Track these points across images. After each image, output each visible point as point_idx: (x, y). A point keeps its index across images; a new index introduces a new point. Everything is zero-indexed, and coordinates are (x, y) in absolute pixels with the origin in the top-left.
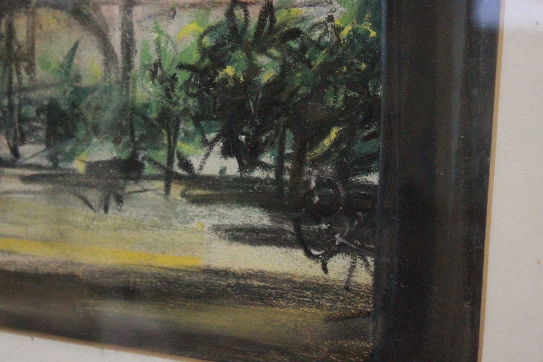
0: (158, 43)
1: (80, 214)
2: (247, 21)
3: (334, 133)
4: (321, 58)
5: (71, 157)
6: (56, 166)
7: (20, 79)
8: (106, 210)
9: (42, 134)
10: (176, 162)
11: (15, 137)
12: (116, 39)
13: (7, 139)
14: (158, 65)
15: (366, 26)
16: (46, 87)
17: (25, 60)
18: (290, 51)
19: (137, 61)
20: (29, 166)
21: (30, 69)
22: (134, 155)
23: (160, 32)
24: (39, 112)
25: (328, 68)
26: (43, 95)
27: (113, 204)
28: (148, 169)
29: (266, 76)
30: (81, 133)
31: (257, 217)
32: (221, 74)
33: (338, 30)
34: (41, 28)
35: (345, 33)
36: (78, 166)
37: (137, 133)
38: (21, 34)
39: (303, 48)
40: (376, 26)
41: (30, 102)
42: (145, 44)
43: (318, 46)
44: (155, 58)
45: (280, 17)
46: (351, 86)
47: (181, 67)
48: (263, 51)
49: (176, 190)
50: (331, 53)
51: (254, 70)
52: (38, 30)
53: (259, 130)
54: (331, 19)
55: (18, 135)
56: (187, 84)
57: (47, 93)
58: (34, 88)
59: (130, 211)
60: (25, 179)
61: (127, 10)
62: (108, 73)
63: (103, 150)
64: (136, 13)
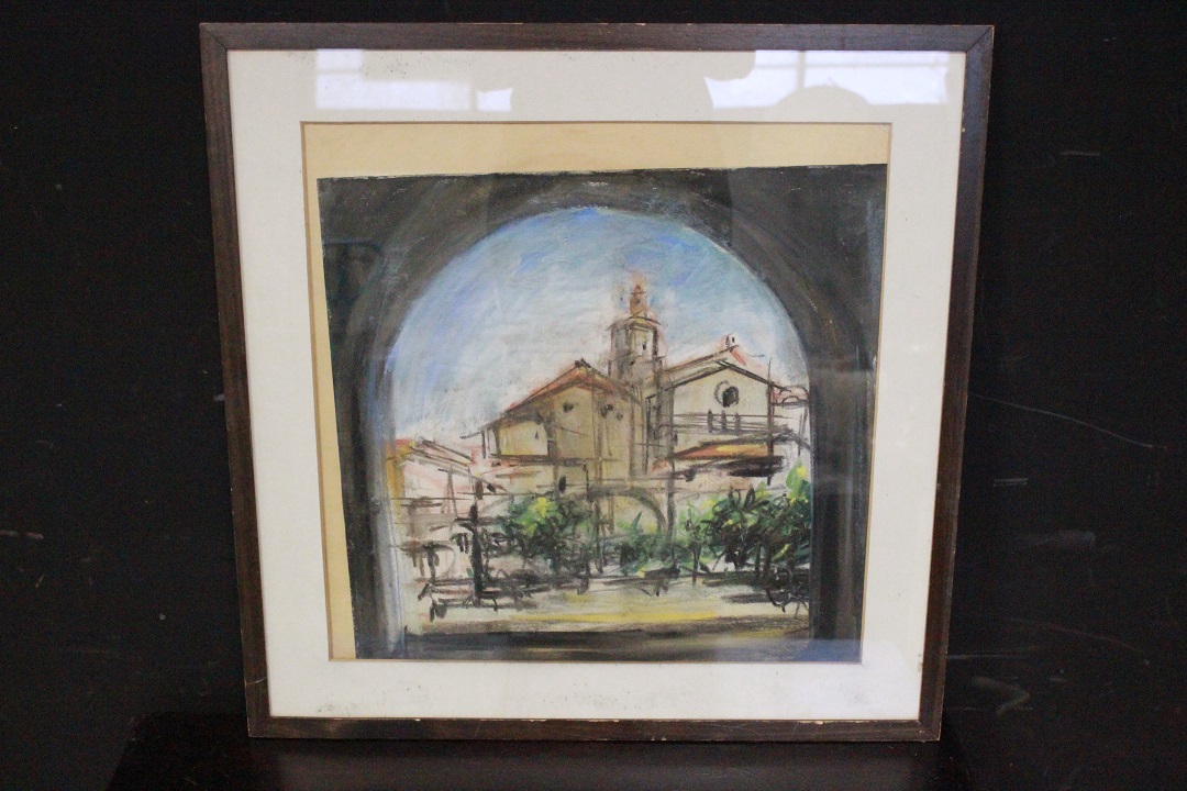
0: (689, 510)
1: (643, 598)
2: (740, 499)
3: (786, 547)
4: (780, 512)
5: (636, 570)
6: (626, 575)
7: (604, 534)
8: (658, 594)
9: (618, 560)
10: (699, 567)
11: (601, 563)
12: (664, 510)
13: (596, 564)
15: (803, 498)
16: (619, 536)
17: (608, 524)
18: (764, 511)
19: (677, 521)
20: (608, 577)
21: (611, 528)
22: (674, 566)
23: (691, 506)
24: (616, 549)
25: (783, 518)
26: (618, 541)
27: (662, 591)
28: (682, 572)
29: (750, 524)
30: (642, 558)
31: (746, 590)
32: (725, 524)
33: (788, 500)
34: (617, 506)
35: (792, 501)
36: (640, 574)
37: (676, 555)
38: (605, 510)
39: (770, 509)
40: (808, 498)
41: (610, 544)
42: (682, 512)
43: (778, 508)
44: (688, 518)
45: (758, 495)
46: (796, 525)
47: (703, 522)
48: (749, 512)
49: (699, 581)
50: (785, 510)
51: (744, 521)
52: (615, 508)
53: (746, 548)
54: (785, 495)
55: (603, 562)
56: (706, 530)
57: (622, 539)
58: (613, 538)
59: (672, 594)
60: (605, 583)
61: (670, 495)
62: (659, 527)
63: (655, 565)
64: (676, 496)
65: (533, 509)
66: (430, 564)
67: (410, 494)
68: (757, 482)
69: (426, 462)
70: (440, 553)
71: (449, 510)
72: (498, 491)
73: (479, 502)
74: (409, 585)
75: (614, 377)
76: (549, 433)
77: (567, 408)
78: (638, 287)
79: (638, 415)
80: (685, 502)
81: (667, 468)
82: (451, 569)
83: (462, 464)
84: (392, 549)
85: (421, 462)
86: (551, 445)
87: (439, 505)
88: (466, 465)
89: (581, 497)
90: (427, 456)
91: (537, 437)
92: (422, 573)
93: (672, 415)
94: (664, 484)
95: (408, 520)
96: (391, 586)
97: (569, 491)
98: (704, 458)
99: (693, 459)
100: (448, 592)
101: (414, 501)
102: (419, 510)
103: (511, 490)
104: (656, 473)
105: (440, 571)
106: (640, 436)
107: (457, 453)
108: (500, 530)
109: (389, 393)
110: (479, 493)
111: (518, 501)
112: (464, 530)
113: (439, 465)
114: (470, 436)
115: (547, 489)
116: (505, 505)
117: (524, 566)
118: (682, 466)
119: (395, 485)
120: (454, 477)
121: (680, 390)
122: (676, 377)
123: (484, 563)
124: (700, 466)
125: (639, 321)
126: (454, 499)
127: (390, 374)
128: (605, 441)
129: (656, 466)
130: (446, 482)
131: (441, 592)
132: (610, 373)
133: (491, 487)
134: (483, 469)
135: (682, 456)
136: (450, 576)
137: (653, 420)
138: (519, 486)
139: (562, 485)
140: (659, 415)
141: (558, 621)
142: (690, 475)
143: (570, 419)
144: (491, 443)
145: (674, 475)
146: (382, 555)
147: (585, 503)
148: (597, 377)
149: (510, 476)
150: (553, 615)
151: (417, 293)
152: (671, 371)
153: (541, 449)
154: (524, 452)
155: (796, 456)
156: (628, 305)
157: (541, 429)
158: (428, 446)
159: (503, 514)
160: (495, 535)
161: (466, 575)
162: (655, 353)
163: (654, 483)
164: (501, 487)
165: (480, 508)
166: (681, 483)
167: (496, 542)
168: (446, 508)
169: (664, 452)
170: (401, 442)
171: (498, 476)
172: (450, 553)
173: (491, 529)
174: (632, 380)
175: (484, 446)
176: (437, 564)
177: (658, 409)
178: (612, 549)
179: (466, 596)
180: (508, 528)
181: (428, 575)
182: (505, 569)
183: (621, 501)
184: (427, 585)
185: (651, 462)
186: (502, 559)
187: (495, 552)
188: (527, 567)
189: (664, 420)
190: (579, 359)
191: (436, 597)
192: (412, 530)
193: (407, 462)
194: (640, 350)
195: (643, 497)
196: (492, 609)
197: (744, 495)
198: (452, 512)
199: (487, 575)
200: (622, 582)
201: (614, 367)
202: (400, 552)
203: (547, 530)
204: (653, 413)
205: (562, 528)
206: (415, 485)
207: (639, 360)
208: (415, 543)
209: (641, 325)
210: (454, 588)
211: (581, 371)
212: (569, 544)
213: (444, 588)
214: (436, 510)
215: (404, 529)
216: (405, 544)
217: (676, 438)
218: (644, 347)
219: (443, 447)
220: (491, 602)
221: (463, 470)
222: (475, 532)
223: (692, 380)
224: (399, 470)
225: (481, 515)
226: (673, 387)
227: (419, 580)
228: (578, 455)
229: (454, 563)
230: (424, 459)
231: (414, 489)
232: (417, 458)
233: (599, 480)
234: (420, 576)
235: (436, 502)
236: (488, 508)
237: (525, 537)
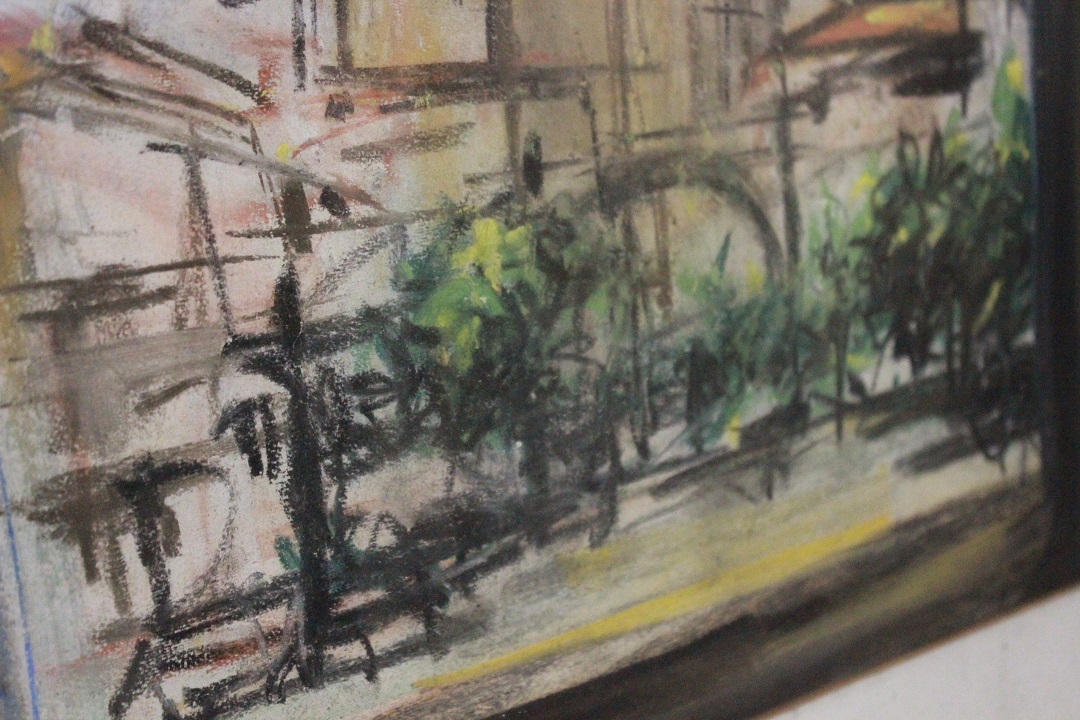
0: (827, 212)
2: (918, 162)
3: (995, 290)
5: (718, 429)
6: (700, 451)
7: (650, 319)
8: (770, 495)
9: (681, 404)
10: (847, 387)
11: (644, 424)
12: (777, 217)
13: (633, 430)
14: (828, 247)
15: (1021, 145)
17: (656, 284)
18: (958, 193)
19: (804, 248)
20: (663, 467)
21: (665, 300)
22: (797, 395)
23: (830, 197)
25: (989, 208)
26: (679, 340)
27: (777, 480)
28: (817, 410)
30: (733, 383)
32: (895, 242)
33: (997, 155)
34: (674, 222)
35: (1003, 158)
36: (730, 440)
37: (802, 359)
38: (647, 240)
39: (969, 186)
40: (1028, 144)
41: (664, 356)
42: (814, 219)
43: (982, 179)
44: (824, 236)
45: (948, 148)
46: (1010, 224)
47: (854, 242)
48: (934, 199)
49: (850, 425)
50: (993, 186)
52: (671, 228)
53: (928, 312)
54: (991, 142)
55: (649, 419)
56: (858, 266)
57: (689, 331)
60: (659, 491)
61: (787, 167)
62: (770, 275)
63: (760, 403)
64: (801, 169)
65: (463, 262)
66: (149, 556)
67: (57, 263)
68: (945, 105)
69: (101, 117)
70: (182, 502)
71: (202, 312)
72: (357, 210)
73: (301, 263)
74: (77, 668)
82: (223, 560)
83: (228, 115)
85: (84, 121)
86: (498, 23)
87: (165, 293)
88: (241, 119)
89: (583, 206)
90: (103, 90)
92: (123, 602)
94: (768, 136)
95: (51, 383)
97: (552, 186)
98: (842, 46)
99: (820, 51)
100: (218, 654)
101: (73, 289)
102: (94, 331)
103: (394, 203)
104: (748, 104)
105: (183, 574)
107: (210, 70)
108: (378, 364)
110: (296, 230)
111: (418, 238)
112: (256, 385)
113: (146, 126)
115: (494, 187)
116: (381, 264)
117: (450, 484)
118: (801, 74)
120: (209, 170)
123: (330, 502)
124: (838, 72)
126: (217, 263)
129: (749, 80)
130: (180, 194)
131: (194, 661)
133: (332, 199)
134: (301, 128)
135: (799, 42)
136: (221, 585)
138: (415, 187)
139: (532, 170)
141: (548, 659)
142: (818, 100)
144: (323, 20)
145: (785, 108)
147: (597, 220)
149: (386, 149)
150: (534, 643)
153: (468, 36)
155: (1003, 29)
158: (103, 45)
159: (383, 295)
160: (360, 383)
161: (274, 568)
163: (748, 137)
164: (363, 198)
165: (306, 286)
166: (803, 128)
167: (366, 410)
168: (192, 304)
169: (762, 36)
171: (348, 155)
172: (216, 490)
173: (347, 362)
175: (298, 36)
176: (172, 549)
178: (668, 368)
179: (276, 651)
180: (396, 355)
181: (143, 604)
182: (395, 510)
183: (684, 201)
184: (142, 646)
185: (735, 68)
186: (385, 474)
187: (362, 452)
188: (460, 485)
191: (174, 686)
192: (72, 428)
193: (28, 123)
196: (360, 678)
197: (924, 145)
198: (214, 316)
199: (342, 547)
200: (692, 475)
202: (29, 534)
203: (507, 335)
205: (547, 318)
206: (72, 222)
208: (83, 478)
210: (235, 631)
212: (568, 370)
213: (204, 640)
214: (155, 320)
215: (38, 424)
216: (43, 492)
219: (159, 47)
220: (354, 651)
221: (234, 138)
222: (294, 384)
225: (316, 312)
227: (110, 635)
229: (230, 529)
230: (93, 104)
231: (66, 240)
232: (66, 99)
233: (621, 137)
234: (112, 614)
235: (153, 282)
236: (329, 281)
237: (448, 372)
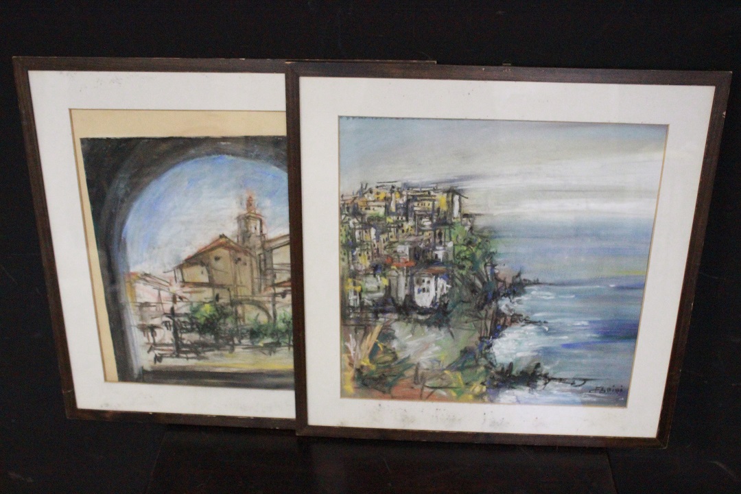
0: (284, 313)
1: (262, 357)
5: (258, 342)
6: (254, 345)
7: (240, 324)
8: (270, 355)
9: (248, 337)
10: (291, 342)
11: (240, 338)
12: (271, 313)
13: (237, 339)
14: (285, 319)
16: (248, 325)
17: (242, 319)
19: (278, 318)
20: (244, 345)
21: (244, 321)
22: (278, 341)
23: (285, 311)
24: (248, 331)
26: (248, 327)
27: (272, 353)
28: (283, 344)
30: (261, 336)
36: (261, 344)
37: (279, 335)
38: (240, 311)
41: (244, 329)
42: (279, 314)
44: (283, 317)
52: (245, 311)
57: (250, 327)
58: (246, 325)
59: (278, 355)
60: (243, 348)
61: (274, 305)
62: (269, 321)
63: (268, 340)
64: (277, 306)
65: (203, 309)
66: (152, 336)
67: (140, 300)
69: (146, 284)
70: (157, 331)
72: (184, 300)
73: (175, 306)
74: (143, 346)
75: (240, 244)
76: (209, 272)
77: (217, 259)
78: (250, 197)
79: (254, 263)
80: (282, 309)
81: (271, 291)
82: (163, 339)
83: (165, 285)
84: (133, 328)
85: (144, 284)
86: (210, 278)
87: (154, 306)
88: (167, 286)
89: (228, 304)
90: (146, 281)
91: (202, 273)
92: (149, 340)
93: (272, 264)
94: (270, 299)
95: (139, 313)
96: (133, 345)
97: (221, 301)
99: (285, 287)
100: (163, 350)
101: (141, 303)
102: (145, 309)
103: (191, 300)
104: (266, 293)
105: (157, 339)
106: (256, 274)
107: (162, 280)
108: (187, 320)
109: (125, 248)
110: (174, 301)
111: (195, 305)
112: (167, 319)
113: (153, 286)
114: (168, 272)
115: (211, 300)
116: (188, 307)
117: (200, 339)
118: (279, 290)
119: (131, 295)
120: (162, 292)
121: (275, 251)
122: (273, 245)
123: (180, 336)
124: (289, 290)
125: (252, 215)
126: (162, 304)
127: (125, 239)
128: (238, 277)
129: (265, 289)
130: (157, 294)
131: (159, 350)
132: (238, 241)
133: (181, 298)
134: (176, 288)
135: (279, 285)
136: (163, 342)
137: (263, 266)
138: (195, 298)
139: (217, 298)
140: (265, 264)
141: (220, 367)
142: (284, 295)
143: (219, 265)
144: (179, 276)
145: (275, 295)
146: (128, 330)
147: (229, 307)
148: (231, 243)
149: (190, 292)
150: (217, 364)
151: (135, 199)
152: (270, 241)
153: (205, 279)
154: (197, 280)
156: (245, 206)
157: (204, 269)
158: (147, 276)
159: (188, 312)
160: (184, 322)
161: (171, 342)
162: (261, 232)
163: (265, 299)
164: (185, 298)
165: (175, 308)
166: (279, 299)
167: (185, 326)
168: (158, 308)
169: (270, 283)
170: (134, 274)
171: (184, 292)
172: (162, 331)
173: (182, 319)
174: (251, 245)
175: (175, 277)
176: (156, 336)
177: (265, 260)
178: (245, 331)
179: (171, 352)
180: (190, 319)
181: (152, 341)
182: (190, 340)
183: (248, 307)
184: (152, 346)
185: (263, 287)
186: (189, 334)
187: (185, 331)
188: (202, 339)
189: (268, 266)
190: (221, 234)
191: (157, 352)
192: (142, 318)
193: (137, 284)
194: (253, 230)
195: (259, 305)
196: (185, 360)
198: (161, 309)
199: (181, 342)
200: (252, 348)
201: (240, 239)
202: (137, 329)
203: (211, 321)
204: (263, 263)
205: (218, 320)
206: (142, 296)
207: (253, 235)
208: (143, 325)
209: (254, 217)
210: (165, 348)
211: (223, 240)
212: (223, 328)
213: (160, 348)
214: (153, 309)
215: (138, 318)
216: (139, 325)
217: (275, 276)
218: (256, 228)
219: (155, 277)
220: (184, 356)
221: (166, 289)
222: (174, 320)
223: (281, 246)
224: (133, 288)
225: (177, 312)
226: (272, 250)
227: (148, 344)
228: (224, 282)
229: (164, 336)
230: (145, 282)
231: (141, 298)
232: (142, 282)
233: (236, 296)
234: (147, 341)
235: (153, 304)
236: (179, 309)
237: (200, 324)
